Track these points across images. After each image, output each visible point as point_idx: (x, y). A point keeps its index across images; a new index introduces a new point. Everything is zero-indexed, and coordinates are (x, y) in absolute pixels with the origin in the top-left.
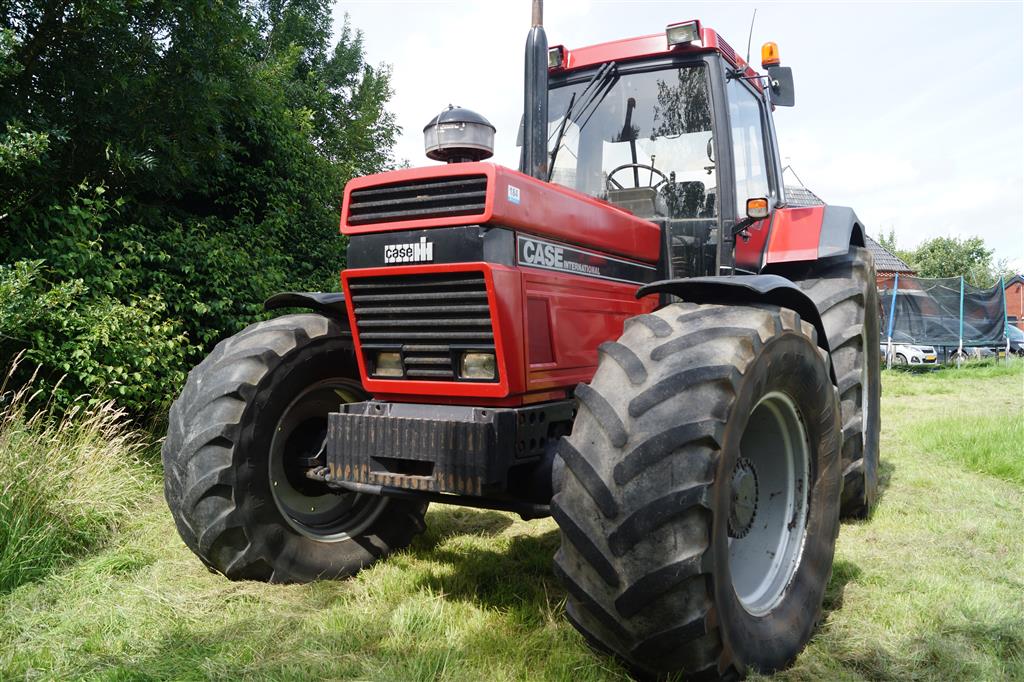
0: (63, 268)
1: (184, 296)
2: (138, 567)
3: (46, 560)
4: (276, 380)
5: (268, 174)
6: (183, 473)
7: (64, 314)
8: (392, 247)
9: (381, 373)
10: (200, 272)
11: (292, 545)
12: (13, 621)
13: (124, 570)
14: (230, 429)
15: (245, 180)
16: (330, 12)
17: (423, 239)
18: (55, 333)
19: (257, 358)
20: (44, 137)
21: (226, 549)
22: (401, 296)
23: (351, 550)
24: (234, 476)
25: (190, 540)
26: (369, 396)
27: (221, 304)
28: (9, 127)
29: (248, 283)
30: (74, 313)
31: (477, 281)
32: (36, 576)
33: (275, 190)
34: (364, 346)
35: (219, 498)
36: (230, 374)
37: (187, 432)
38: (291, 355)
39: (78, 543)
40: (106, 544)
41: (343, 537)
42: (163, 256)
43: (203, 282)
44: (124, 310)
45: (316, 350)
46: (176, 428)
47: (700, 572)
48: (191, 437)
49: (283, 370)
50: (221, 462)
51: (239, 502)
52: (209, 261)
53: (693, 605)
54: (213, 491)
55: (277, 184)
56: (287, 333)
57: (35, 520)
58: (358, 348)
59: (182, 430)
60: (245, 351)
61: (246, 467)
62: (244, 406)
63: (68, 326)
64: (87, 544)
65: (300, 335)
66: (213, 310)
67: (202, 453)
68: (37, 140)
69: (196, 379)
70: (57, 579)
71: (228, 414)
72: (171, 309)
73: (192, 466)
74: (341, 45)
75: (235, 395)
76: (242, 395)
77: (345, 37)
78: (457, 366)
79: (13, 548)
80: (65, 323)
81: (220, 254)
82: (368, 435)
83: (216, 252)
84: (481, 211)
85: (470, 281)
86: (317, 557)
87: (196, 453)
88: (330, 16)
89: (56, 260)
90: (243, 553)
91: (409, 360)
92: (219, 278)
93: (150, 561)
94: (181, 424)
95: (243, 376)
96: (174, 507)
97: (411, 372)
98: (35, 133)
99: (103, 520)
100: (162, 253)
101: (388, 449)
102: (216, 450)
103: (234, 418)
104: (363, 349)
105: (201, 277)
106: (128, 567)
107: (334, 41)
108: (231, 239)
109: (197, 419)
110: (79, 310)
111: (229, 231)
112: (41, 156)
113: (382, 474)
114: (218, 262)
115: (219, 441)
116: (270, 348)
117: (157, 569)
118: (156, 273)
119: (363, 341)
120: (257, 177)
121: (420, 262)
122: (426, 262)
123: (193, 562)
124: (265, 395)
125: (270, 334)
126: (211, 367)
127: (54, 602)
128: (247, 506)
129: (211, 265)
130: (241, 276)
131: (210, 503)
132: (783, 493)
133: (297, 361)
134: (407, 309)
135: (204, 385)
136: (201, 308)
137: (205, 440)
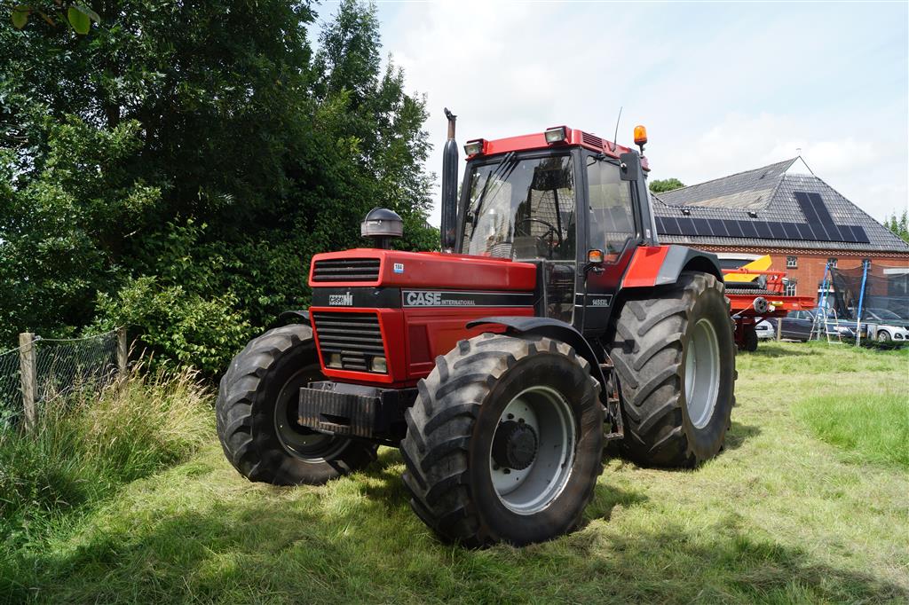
0: (168, 275)
1: (253, 292)
2: (202, 472)
3: (151, 466)
4: (278, 366)
5: (320, 195)
6: (225, 418)
7: (170, 308)
8: (333, 296)
9: (332, 365)
10: (265, 274)
11: (286, 464)
12: (131, 497)
13: (195, 474)
14: (250, 394)
15: (302, 201)
16: (378, 54)
17: (348, 293)
18: (164, 320)
19: (268, 353)
20: (158, 190)
21: (247, 463)
22: (339, 323)
23: (326, 469)
24: (252, 421)
25: (230, 458)
26: (326, 378)
27: (278, 298)
28: (136, 184)
29: (299, 281)
30: (176, 306)
31: (375, 318)
32: (144, 474)
33: (324, 207)
34: (323, 350)
35: (244, 434)
36: (253, 362)
37: (228, 395)
38: (288, 351)
39: (171, 457)
40: (188, 459)
41: (321, 460)
42: (239, 264)
43: (266, 281)
44: (208, 306)
45: (304, 347)
46: (223, 392)
47: (460, 483)
48: (230, 397)
49: (283, 359)
50: (245, 412)
51: (255, 436)
52: (270, 267)
53: (459, 500)
54: (240, 429)
55: (326, 203)
56: (287, 338)
57: (145, 442)
58: (319, 350)
59: (226, 393)
60: (261, 349)
61: (259, 416)
62: (259, 381)
63: (172, 315)
64: (176, 459)
65: (295, 339)
66: (272, 302)
67: (235, 407)
68: (154, 192)
69: (234, 364)
70: (157, 477)
71: (250, 385)
72: (243, 301)
73: (229, 414)
74: (387, 79)
75: (254, 375)
76: (258, 375)
77: (390, 71)
78: (368, 363)
79: (133, 458)
80: (170, 314)
81: (278, 262)
82: (319, 401)
83: (275, 260)
84: (376, 280)
85: (371, 318)
86: (302, 472)
87: (232, 406)
88: (378, 57)
89: (163, 270)
90: (256, 466)
91: (345, 359)
92: (277, 279)
93: (210, 470)
94: (225, 389)
95: (259, 364)
96: (221, 438)
97: (346, 366)
98: (152, 187)
99: (187, 445)
100: (238, 262)
101: (328, 410)
102: (243, 406)
103: (253, 388)
104: (322, 352)
105: (265, 278)
106: (197, 472)
107: (380, 78)
108: (288, 248)
109: (234, 387)
110: (180, 305)
111: (287, 242)
112: (155, 202)
113: (325, 423)
114: (277, 267)
115: (244, 401)
116: (276, 346)
117: (214, 474)
118: (233, 277)
119: (321, 347)
120: (311, 198)
121: (346, 306)
122: (349, 306)
123: (234, 471)
124: (272, 374)
125: (277, 338)
126: (244, 356)
127: (154, 490)
128: (260, 438)
129: (272, 269)
130: (295, 276)
131: (238, 436)
132: (561, 445)
133: (292, 354)
134: (342, 331)
135: (239, 367)
136: (263, 300)
137: (236, 400)
